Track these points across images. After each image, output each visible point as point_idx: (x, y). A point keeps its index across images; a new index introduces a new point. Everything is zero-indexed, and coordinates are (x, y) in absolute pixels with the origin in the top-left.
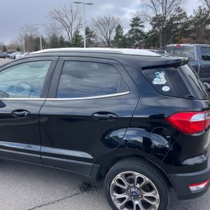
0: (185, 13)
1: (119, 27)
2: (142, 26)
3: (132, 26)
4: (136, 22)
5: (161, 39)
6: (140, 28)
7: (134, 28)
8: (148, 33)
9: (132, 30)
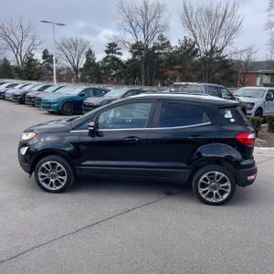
0: (168, 42)
1: (90, 52)
2: (120, 54)
3: (107, 52)
4: (112, 48)
5: (143, 70)
6: (117, 56)
7: (110, 55)
8: (127, 63)
9: (108, 57)
